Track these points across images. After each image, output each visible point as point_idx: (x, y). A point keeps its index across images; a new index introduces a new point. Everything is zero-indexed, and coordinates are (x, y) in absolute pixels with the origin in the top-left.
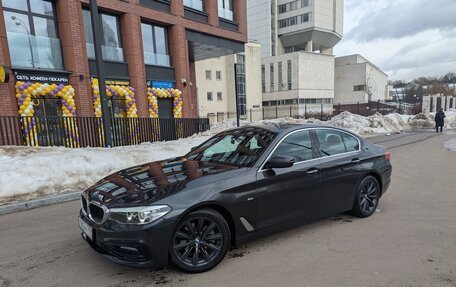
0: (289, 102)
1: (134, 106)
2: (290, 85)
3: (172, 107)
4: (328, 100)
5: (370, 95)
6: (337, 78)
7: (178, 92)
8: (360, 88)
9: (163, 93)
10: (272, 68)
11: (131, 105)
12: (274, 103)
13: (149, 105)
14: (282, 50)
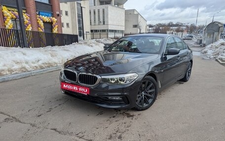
0: (104, 31)
1: (30, 25)
2: (104, 22)
3: (52, 28)
4: (122, 32)
5: (140, 30)
6: (126, 21)
7: (55, 19)
8: (135, 26)
9: (46, 19)
10: (94, 12)
11: (28, 25)
12: (96, 31)
13: (39, 26)
14: (99, 3)
